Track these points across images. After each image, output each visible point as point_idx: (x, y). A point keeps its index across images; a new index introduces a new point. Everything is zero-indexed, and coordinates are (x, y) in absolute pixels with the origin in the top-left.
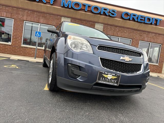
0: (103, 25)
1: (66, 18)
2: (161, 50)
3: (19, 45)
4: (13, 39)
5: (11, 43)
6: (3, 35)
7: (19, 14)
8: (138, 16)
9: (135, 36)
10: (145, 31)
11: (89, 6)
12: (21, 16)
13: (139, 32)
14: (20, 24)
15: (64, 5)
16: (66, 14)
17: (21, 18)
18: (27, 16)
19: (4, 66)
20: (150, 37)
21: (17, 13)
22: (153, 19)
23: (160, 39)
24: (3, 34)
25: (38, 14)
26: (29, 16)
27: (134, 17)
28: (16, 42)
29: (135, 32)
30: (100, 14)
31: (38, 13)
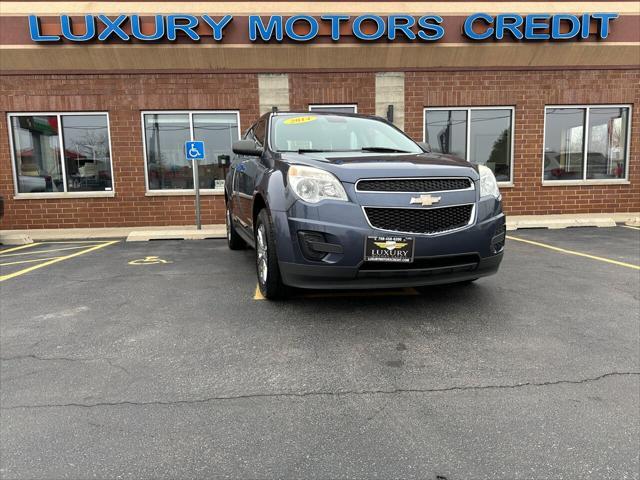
0: (402, 74)
1: (271, 76)
2: (632, 126)
3: (138, 194)
4: (117, 176)
5: (114, 192)
6: (82, 170)
7: (123, 92)
8: (525, 19)
9: (523, 93)
10: (561, 69)
11: (344, 22)
12: (130, 99)
13: (537, 76)
14: (130, 123)
15: (259, 36)
16: (270, 64)
17: (131, 102)
18: (148, 94)
19: (131, 263)
20: (584, 86)
21: (115, 92)
22: (581, 18)
23: (624, 86)
24: (82, 163)
25: (181, 81)
26: (154, 93)
27: (508, 26)
28: (127, 184)
29: (523, 79)
30: (384, 39)
31: (178, 76)
